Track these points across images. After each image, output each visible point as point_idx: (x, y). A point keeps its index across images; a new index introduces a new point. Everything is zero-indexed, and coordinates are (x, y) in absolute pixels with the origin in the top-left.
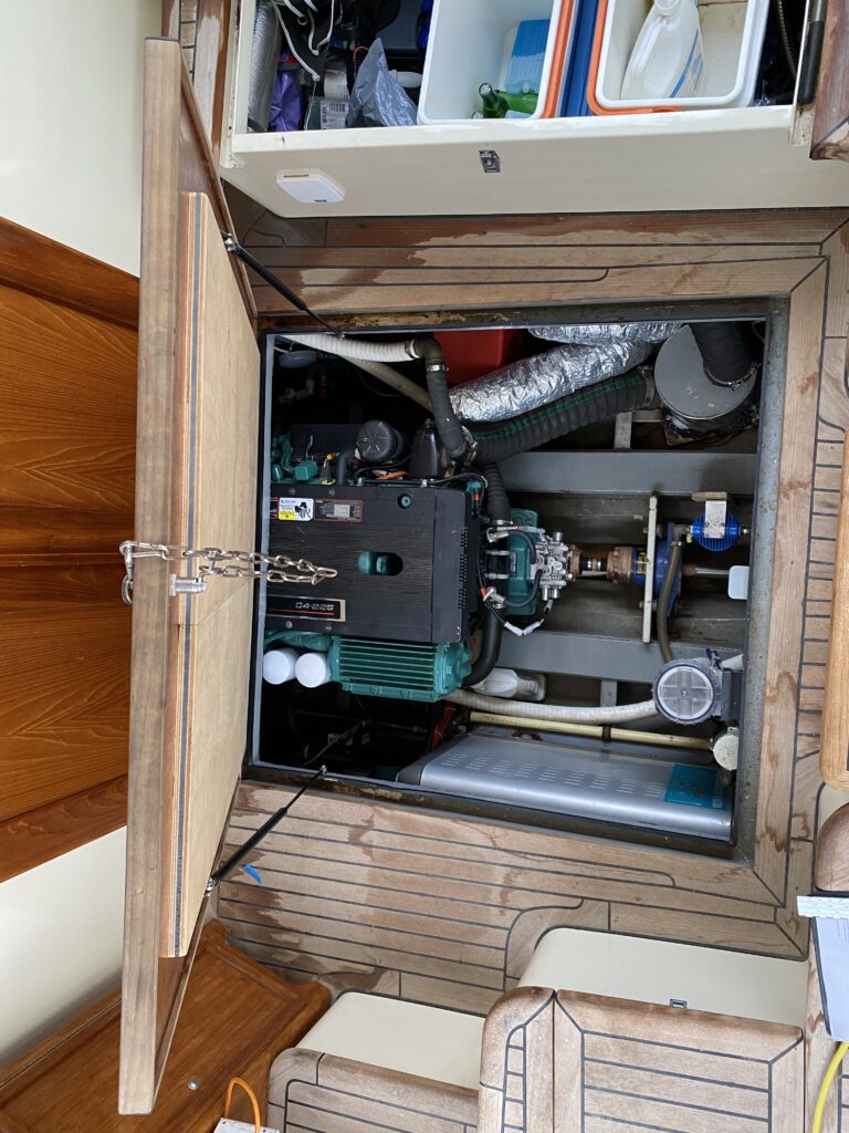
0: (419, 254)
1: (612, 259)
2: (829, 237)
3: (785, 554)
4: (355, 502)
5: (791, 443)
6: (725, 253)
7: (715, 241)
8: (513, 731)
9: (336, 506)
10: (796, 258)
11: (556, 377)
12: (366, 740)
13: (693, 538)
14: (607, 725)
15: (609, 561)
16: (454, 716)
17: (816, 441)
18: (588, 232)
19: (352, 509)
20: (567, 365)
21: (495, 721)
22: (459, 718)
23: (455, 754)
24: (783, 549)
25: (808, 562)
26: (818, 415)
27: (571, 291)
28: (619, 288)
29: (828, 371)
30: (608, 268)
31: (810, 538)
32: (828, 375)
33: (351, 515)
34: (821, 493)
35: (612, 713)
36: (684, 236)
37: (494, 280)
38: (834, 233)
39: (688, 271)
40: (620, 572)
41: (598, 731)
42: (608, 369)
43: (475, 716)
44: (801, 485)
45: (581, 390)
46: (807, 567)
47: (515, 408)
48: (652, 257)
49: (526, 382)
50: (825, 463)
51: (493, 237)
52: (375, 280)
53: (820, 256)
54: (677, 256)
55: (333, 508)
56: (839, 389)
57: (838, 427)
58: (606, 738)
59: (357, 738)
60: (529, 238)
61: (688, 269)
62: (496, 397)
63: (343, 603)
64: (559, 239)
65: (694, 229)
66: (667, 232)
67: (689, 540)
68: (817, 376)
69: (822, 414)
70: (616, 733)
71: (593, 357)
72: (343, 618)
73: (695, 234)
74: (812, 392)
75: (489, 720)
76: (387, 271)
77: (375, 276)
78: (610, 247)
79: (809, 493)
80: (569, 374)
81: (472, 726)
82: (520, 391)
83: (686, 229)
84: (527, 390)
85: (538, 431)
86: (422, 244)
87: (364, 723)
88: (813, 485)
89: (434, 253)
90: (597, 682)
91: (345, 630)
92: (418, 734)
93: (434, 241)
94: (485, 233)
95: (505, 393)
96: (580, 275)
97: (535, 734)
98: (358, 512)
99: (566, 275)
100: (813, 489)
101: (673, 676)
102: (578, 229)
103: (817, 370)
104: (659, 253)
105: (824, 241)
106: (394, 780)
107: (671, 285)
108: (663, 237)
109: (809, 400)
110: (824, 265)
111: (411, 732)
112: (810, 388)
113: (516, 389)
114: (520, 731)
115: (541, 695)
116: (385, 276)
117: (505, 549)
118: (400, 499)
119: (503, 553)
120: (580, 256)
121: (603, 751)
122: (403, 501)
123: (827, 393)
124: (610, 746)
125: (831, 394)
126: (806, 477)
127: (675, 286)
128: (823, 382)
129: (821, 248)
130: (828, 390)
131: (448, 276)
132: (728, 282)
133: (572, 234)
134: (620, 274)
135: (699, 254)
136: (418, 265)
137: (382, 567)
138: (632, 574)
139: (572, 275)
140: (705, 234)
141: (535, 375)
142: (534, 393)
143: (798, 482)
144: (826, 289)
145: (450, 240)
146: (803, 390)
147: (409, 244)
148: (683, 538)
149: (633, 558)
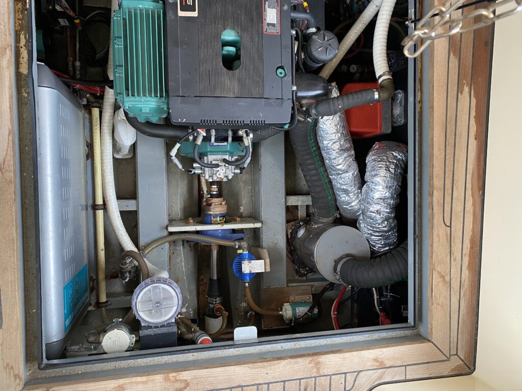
0: (466, 89)
1: (455, 230)
2: (460, 358)
3: (272, 368)
4: (278, 28)
5: (344, 359)
6: (455, 300)
7: (462, 293)
8: (89, 141)
9: (274, 11)
10: (450, 342)
11: (343, 168)
12: (63, 22)
13: (240, 254)
14: (105, 207)
15: (218, 199)
16: (94, 95)
17: (345, 373)
18: (472, 211)
19: (273, 25)
20: (350, 174)
21: (94, 128)
22: (92, 99)
23: (69, 111)
24: (276, 366)
25: (268, 384)
26: (361, 371)
27: (438, 202)
28: (438, 236)
29: (387, 372)
30: (450, 227)
31: (284, 382)
32: (385, 372)
33: (269, 24)
34: (314, 382)
35: (115, 210)
36: (466, 273)
37: (447, 148)
38: (462, 360)
39: (446, 278)
40: (212, 207)
41: (100, 201)
42: (343, 198)
43: (96, 112)
44: (318, 370)
45: (330, 182)
46: (265, 384)
47: (325, 142)
48: (456, 255)
49: (342, 150)
50: (332, 381)
51: (473, 144)
52: (452, 54)
53: (451, 355)
54: (455, 271)
55: (274, 8)
56: (376, 380)
57: (354, 384)
58: (95, 207)
59: (63, 15)
60: (471, 172)
61: (447, 278)
62: (334, 131)
63: (195, 14)
64: (469, 192)
65: (469, 279)
66: (469, 263)
67: (239, 251)
68: (384, 366)
69: (362, 374)
70: (100, 213)
71: (353, 189)
72: (181, 14)
73: (467, 280)
74: (374, 365)
75: (94, 121)
76: (457, 64)
77: (454, 54)
78: (463, 227)
79: (313, 375)
80: (343, 175)
81: (88, 108)
82: (336, 146)
83: (469, 275)
84: (337, 151)
85: (307, 157)
86: (472, 90)
87: (77, 21)
88: (318, 377)
89: (467, 102)
90: (133, 196)
91: (170, 15)
92: (74, 66)
93: (474, 101)
94: (476, 139)
95: (336, 137)
96: (447, 208)
97: (90, 155)
98: (271, 30)
99: (448, 199)
100: (315, 377)
101: (170, 292)
102: (474, 204)
103: (387, 366)
104: (457, 259)
105: (458, 356)
106: (38, 60)
107: (439, 270)
108: (466, 260)
109: (369, 364)
110: (445, 358)
111: (75, 60)
112: (377, 364)
113: (338, 143)
114: (90, 146)
115: (118, 156)
116: (454, 62)
117: (232, 141)
118: (282, 67)
119: (230, 139)
120: (458, 207)
121: (87, 206)
122: (280, 70)
123: (375, 373)
124: (90, 211)
125: (373, 377)
126: (322, 372)
127: (438, 272)
128: (380, 370)
129: (454, 355)
130: (376, 375)
131: (451, 113)
132: (439, 304)
133: (472, 200)
134: (447, 234)
135: (455, 284)
136: (460, 90)
137: (228, 51)
138: (211, 215)
139: (447, 203)
140: (466, 287)
141: (346, 155)
142: (334, 154)
143: (320, 368)
144: (433, 362)
145: (473, 114)
146: (376, 360)
147: (473, 82)
148: (240, 248)
149: (222, 214)
